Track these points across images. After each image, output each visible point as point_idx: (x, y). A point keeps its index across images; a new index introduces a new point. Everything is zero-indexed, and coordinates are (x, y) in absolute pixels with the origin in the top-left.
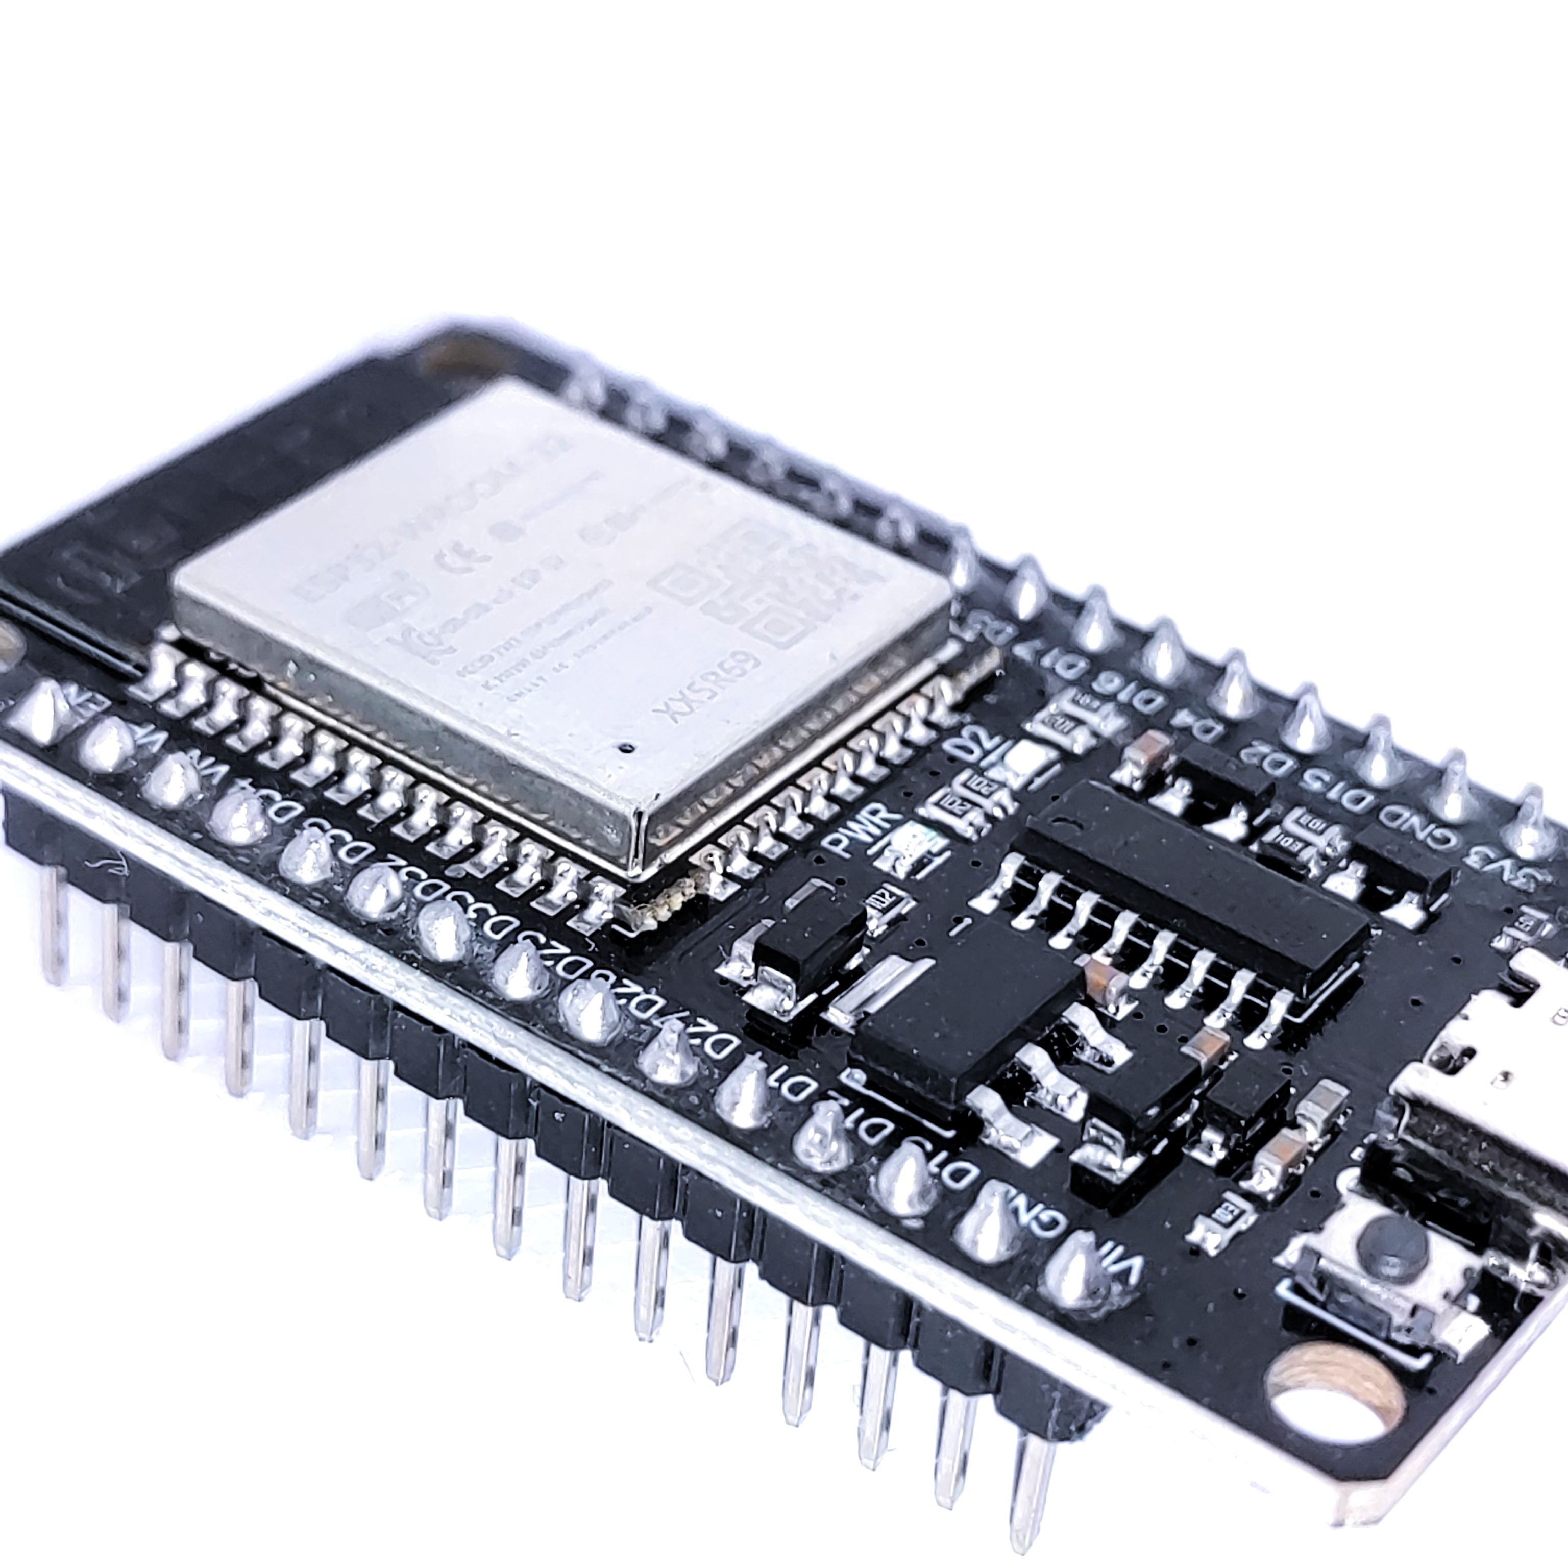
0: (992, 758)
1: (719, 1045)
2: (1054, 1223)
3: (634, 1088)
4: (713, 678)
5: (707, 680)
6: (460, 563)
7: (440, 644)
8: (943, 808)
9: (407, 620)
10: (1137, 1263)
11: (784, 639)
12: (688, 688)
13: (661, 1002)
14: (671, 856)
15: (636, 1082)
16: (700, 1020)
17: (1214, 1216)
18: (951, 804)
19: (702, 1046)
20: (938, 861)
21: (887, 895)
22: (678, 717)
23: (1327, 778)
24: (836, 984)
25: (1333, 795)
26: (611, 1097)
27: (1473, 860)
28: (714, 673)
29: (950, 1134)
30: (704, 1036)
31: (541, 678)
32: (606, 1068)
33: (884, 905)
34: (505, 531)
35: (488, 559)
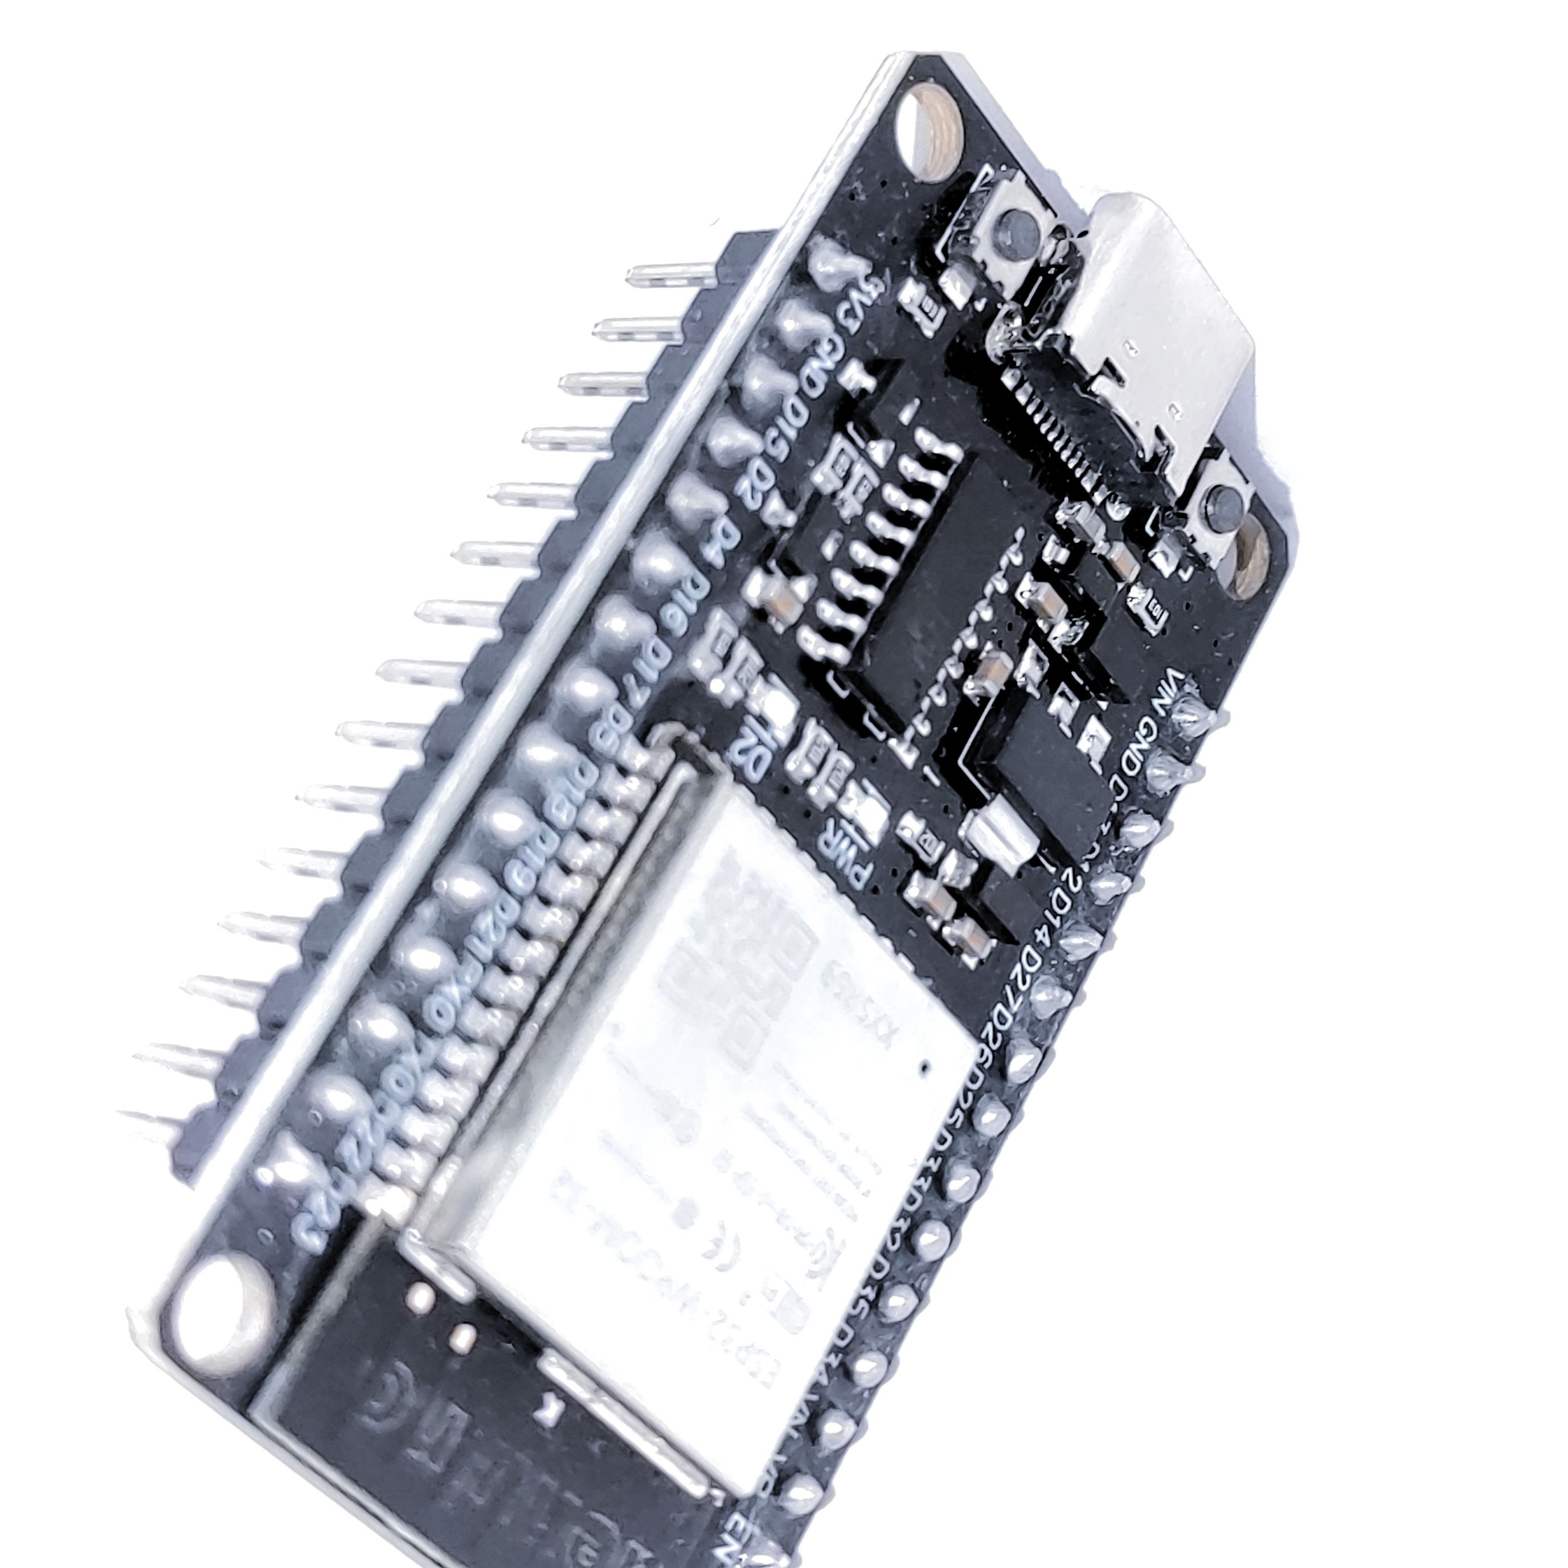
0: (766, 736)
1: (1031, 961)
2: (1147, 725)
3: (1062, 1019)
4: (851, 1003)
5: (854, 1007)
6: (729, 1248)
7: (823, 1244)
9: (799, 1279)
10: (1171, 672)
13: (1000, 1007)
15: (1059, 1018)
16: (1012, 977)
19: (1032, 974)
20: (872, 790)
23: (773, 433)
30: (1024, 973)
31: (857, 1150)
33: (935, 838)
34: (686, 1214)
35: (722, 1224)
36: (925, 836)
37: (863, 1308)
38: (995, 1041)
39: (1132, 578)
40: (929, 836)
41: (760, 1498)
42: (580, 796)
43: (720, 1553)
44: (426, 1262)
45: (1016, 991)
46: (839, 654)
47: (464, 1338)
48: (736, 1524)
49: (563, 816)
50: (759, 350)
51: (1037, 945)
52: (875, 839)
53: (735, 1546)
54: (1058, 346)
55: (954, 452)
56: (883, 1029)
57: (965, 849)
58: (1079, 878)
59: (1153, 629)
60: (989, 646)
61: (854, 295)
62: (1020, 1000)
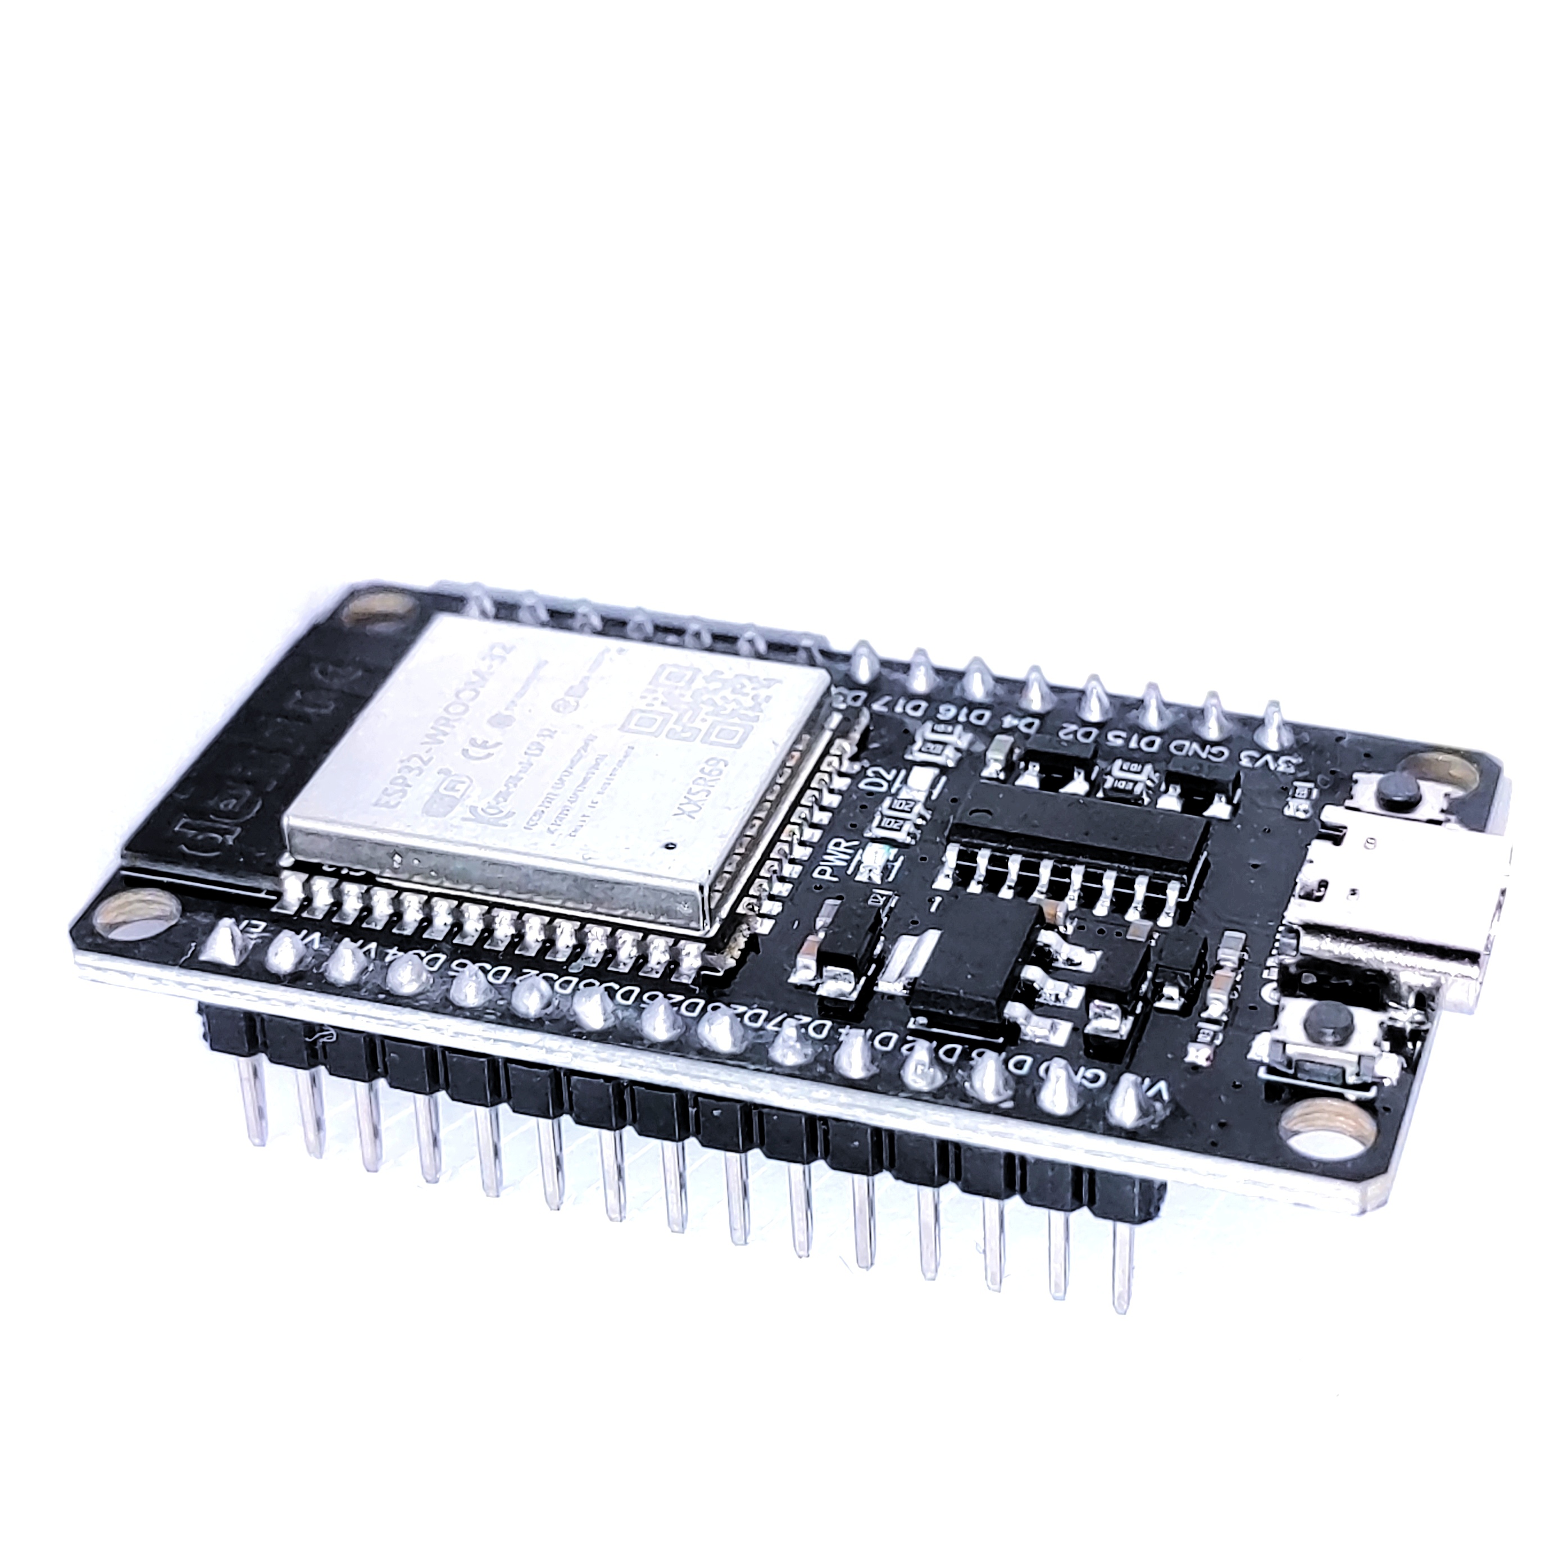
0: (897, 784)
1: (819, 1029)
2: (1096, 1078)
3: (777, 1074)
4: (701, 782)
5: (698, 784)
6: (482, 752)
7: (501, 812)
8: (884, 828)
9: (469, 802)
10: (1162, 1085)
11: (735, 741)
12: (688, 793)
13: (765, 1013)
14: (724, 913)
15: (777, 1069)
16: (797, 1016)
17: (1198, 1040)
18: (889, 824)
20: (897, 865)
21: (879, 896)
22: (693, 815)
23: (1124, 734)
24: (874, 966)
25: (1133, 744)
26: (761, 1086)
27: (1245, 762)
28: (701, 778)
29: (1001, 1040)
30: (805, 1026)
31: (584, 816)
32: (753, 1067)
33: (881, 904)
34: (500, 721)
35: (499, 744)
45: (784, 1024)
48: (256, 927)
51: (835, 1032)
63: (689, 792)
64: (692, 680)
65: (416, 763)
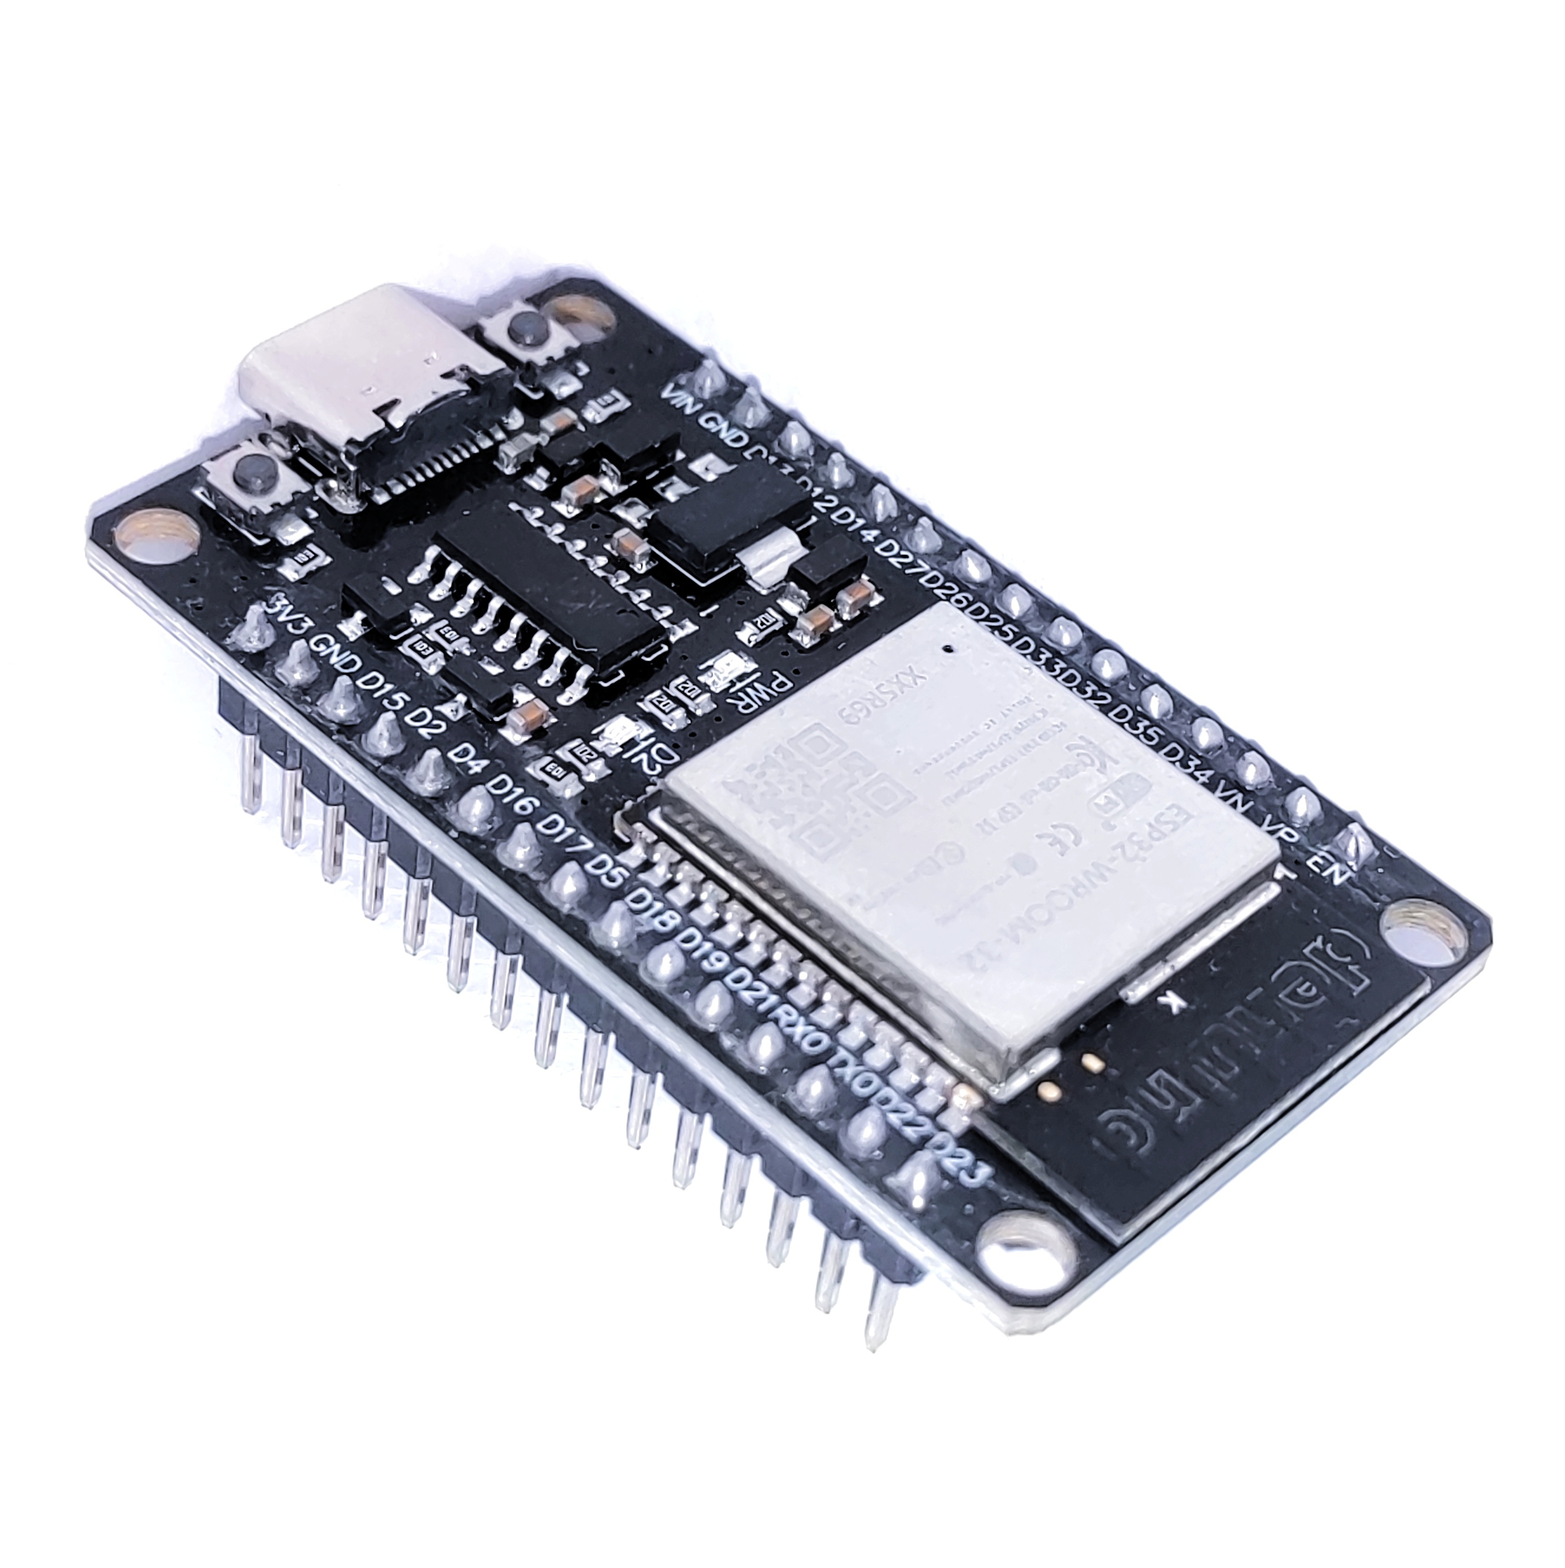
0: (643, 745)
1: (890, 548)
2: (707, 421)
3: (946, 528)
4: (878, 703)
5: (881, 700)
6: (1062, 834)
7: (1078, 755)
9: (1103, 779)
10: (666, 394)
11: (817, 733)
15: (944, 531)
16: (899, 566)
19: (901, 549)
22: (908, 671)
23: (386, 702)
27: (309, 622)
28: (876, 707)
30: (898, 555)
31: (1005, 716)
32: (963, 541)
33: (763, 616)
34: (1023, 864)
35: (1039, 837)
36: (759, 624)
37: (1155, 732)
38: (951, 588)
39: (573, 416)
40: (759, 620)
41: (1299, 841)
42: (658, 906)
43: (1338, 881)
44: (1020, 1082)
45: (913, 565)
46: (584, 673)
47: (1093, 1063)
48: (1316, 863)
49: (673, 920)
50: (313, 703)
51: (877, 541)
52: (753, 666)
53: (1336, 867)
54: (356, 452)
55: (432, 552)
56: (908, 680)
57: (779, 591)
58: (827, 497)
59: (624, 404)
60: (608, 547)
61: (282, 618)
62: (920, 562)
63: (895, 696)
64: (810, 825)
65: (1131, 850)
